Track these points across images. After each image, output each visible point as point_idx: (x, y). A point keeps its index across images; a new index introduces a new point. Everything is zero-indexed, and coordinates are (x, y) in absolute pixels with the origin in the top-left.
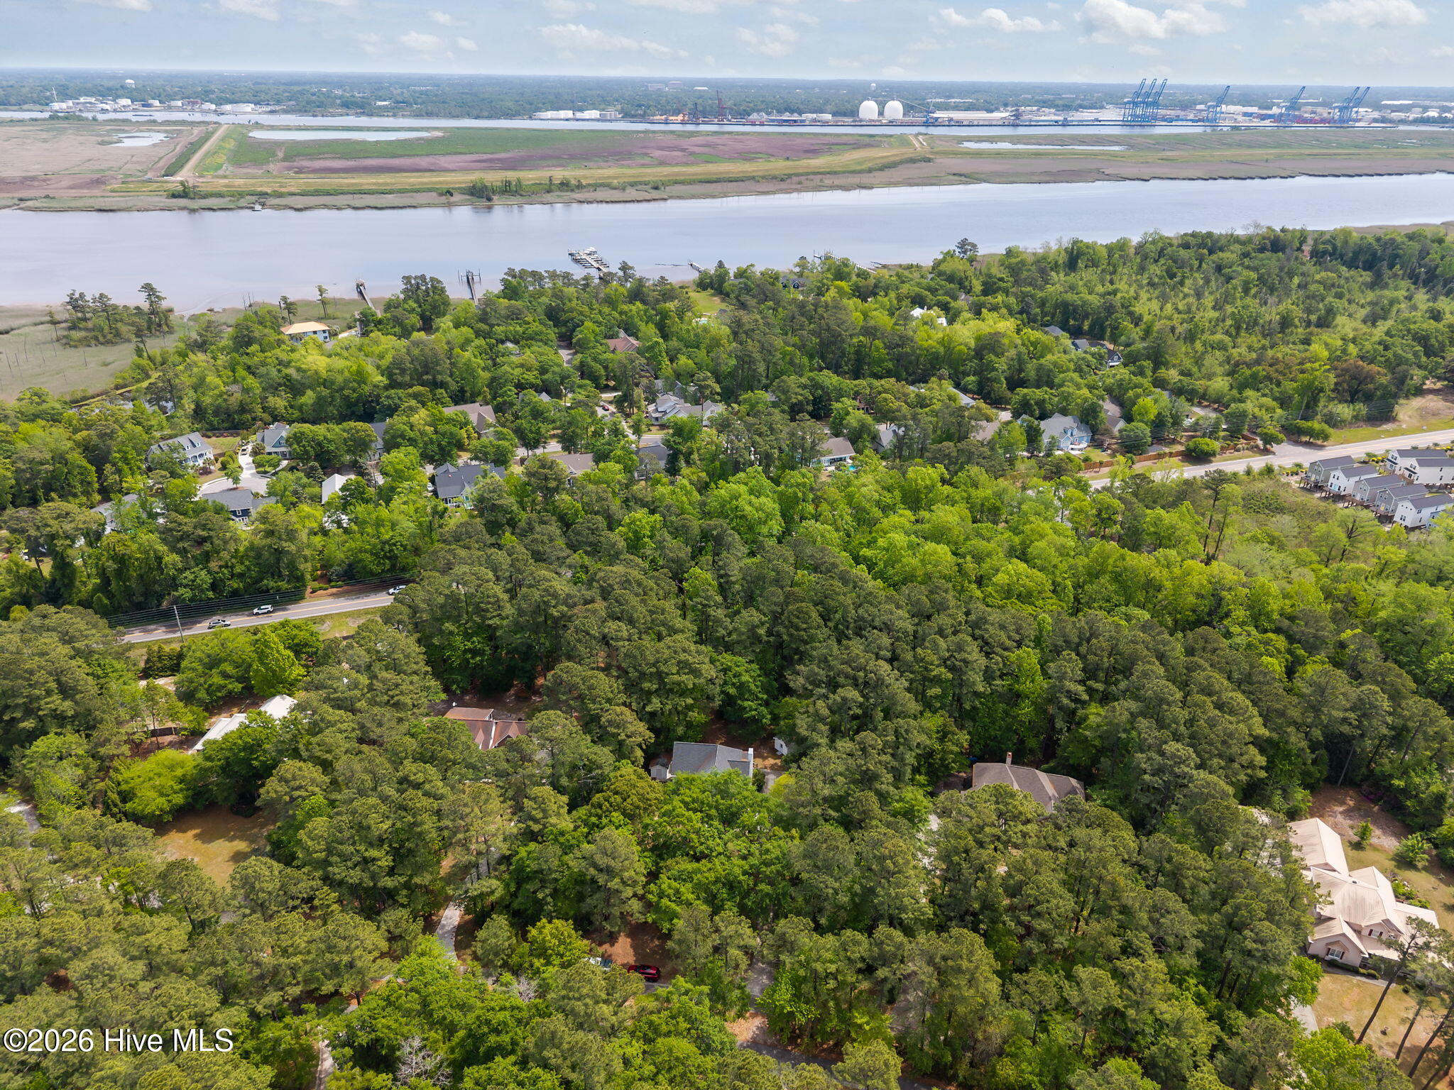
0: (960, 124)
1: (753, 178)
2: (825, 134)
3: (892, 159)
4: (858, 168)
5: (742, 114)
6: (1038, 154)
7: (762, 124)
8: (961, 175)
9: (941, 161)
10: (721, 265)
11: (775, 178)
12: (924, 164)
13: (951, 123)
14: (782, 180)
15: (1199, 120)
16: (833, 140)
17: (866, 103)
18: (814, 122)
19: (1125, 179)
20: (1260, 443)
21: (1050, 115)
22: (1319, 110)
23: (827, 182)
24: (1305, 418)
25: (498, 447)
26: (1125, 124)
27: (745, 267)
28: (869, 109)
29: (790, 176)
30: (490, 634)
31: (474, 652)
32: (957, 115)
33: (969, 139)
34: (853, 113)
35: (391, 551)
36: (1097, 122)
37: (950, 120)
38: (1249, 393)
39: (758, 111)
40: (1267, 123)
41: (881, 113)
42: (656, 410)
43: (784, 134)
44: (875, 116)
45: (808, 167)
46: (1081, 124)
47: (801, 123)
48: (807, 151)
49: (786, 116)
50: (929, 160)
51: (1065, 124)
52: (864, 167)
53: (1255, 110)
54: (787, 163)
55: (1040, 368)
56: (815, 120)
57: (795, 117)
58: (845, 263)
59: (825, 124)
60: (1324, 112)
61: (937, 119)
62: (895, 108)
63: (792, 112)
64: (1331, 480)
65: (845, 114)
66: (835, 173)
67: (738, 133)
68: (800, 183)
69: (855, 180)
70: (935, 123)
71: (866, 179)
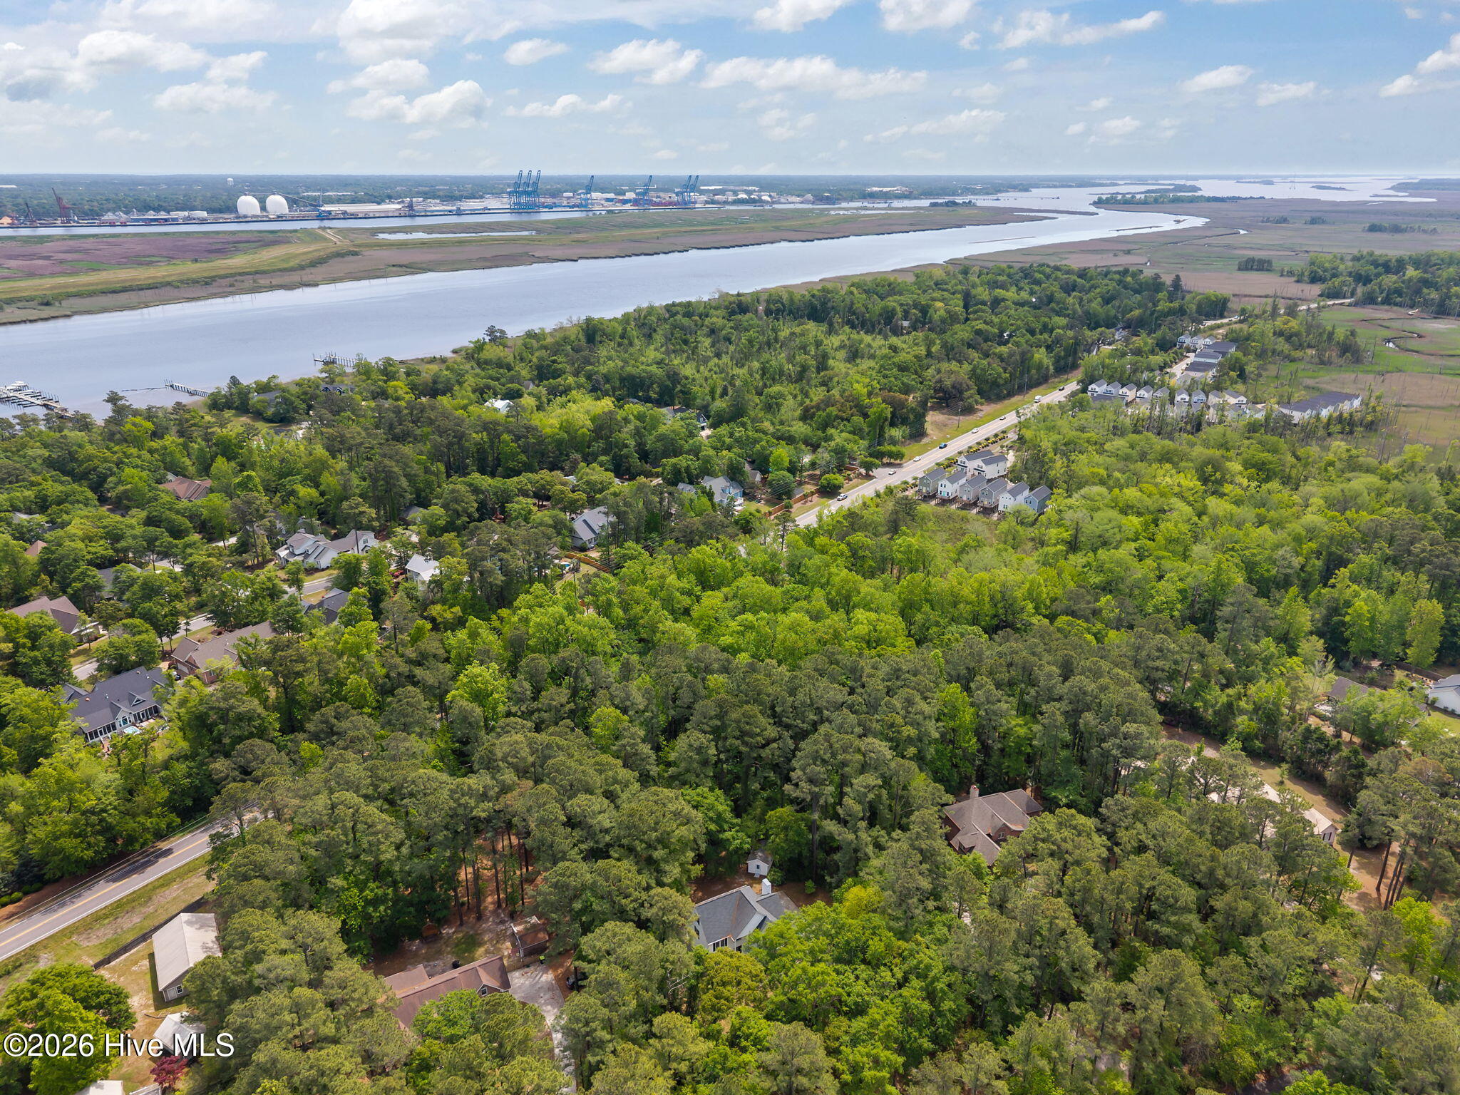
0: (355, 216)
1: (169, 284)
2: (217, 233)
3: (317, 254)
4: (286, 265)
5: (92, 215)
6: (461, 242)
7: (124, 225)
8: (401, 266)
9: (367, 252)
10: (234, 381)
11: (195, 282)
12: (351, 258)
13: (346, 216)
14: (207, 284)
15: (574, 206)
16: (232, 238)
17: (243, 199)
18: (188, 220)
19: (558, 260)
20: (863, 471)
21: (435, 205)
22: (662, 194)
23: (263, 281)
24: (880, 444)
25: (138, 645)
26: (513, 211)
27: (265, 380)
28: (248, 204)
29: (213, 279)
30: (379, 872)
31: (375, 902)
32: (351, 208)
33: (383, 230)
34: (232, 209)
35: (102, 820)
36: (486, 211)
37: (345, 213)
38: (831, 431)
39: (114, 211)
40: (628, 206)
41: (263, 208)
42: (293, 554)
43: (166, 234)
44: (258, 211)
45: (228, 268)
46: (473, 212)
47: (174, 222)
48: (210, 251)
49: (151, 215)
50: (356, 254)
51: (459, 213)
52: (291, 264)
53: (612, 196)
54: (198, 265)
55: (661, 438)
56: (189, 218)
57: (163, 215)
58: (389, 362)
59: (203, 221)
60: (665, 197)
61: (329, 212)
62: (277, 203)
63: (157, 210)
64: (940, 489)
65: (221, 211)
66: (264, 272)
67: (104, 236)
68: (232, 285)
69: (295, 277)
70: (328, 216)
71: (306, 275)
